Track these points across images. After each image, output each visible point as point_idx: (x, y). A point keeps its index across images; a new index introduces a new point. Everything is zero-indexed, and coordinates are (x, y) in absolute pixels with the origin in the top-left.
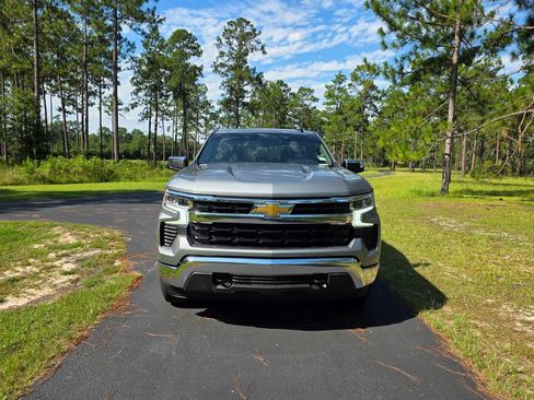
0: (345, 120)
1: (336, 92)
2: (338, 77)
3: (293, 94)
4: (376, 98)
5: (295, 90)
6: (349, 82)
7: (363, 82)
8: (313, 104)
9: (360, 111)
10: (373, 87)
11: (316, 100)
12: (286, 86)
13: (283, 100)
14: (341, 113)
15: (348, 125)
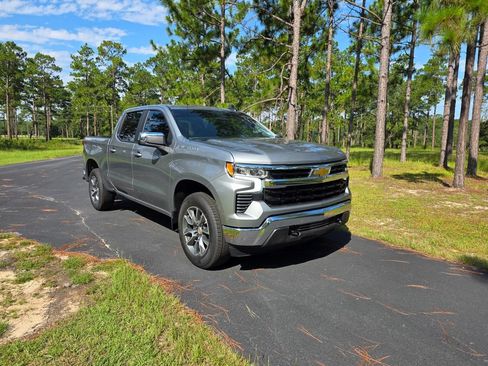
0: (96, 92)
1: (84, 64)
2: (84, 50)
3: (30, 60)
4: (126, 75)
5: (32, 56)
6: (96, 55)
7: (111, 58)
8: (56, 74)
9: (111, 85)
10: (121, 64)
11: (58, 69)
12: (20, 49)
13: (16, 64)
14: (92, 86)
15: (99, 99)
